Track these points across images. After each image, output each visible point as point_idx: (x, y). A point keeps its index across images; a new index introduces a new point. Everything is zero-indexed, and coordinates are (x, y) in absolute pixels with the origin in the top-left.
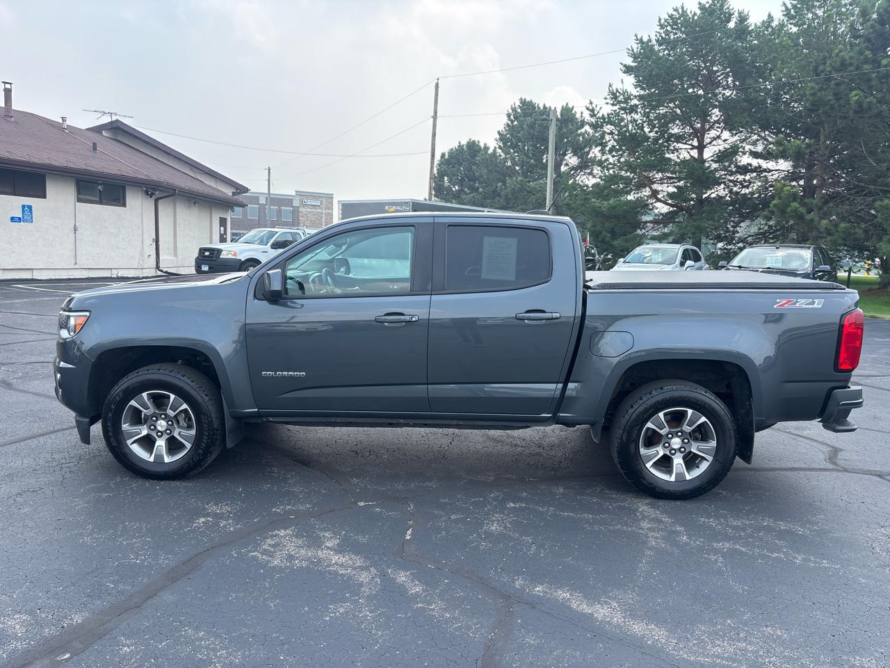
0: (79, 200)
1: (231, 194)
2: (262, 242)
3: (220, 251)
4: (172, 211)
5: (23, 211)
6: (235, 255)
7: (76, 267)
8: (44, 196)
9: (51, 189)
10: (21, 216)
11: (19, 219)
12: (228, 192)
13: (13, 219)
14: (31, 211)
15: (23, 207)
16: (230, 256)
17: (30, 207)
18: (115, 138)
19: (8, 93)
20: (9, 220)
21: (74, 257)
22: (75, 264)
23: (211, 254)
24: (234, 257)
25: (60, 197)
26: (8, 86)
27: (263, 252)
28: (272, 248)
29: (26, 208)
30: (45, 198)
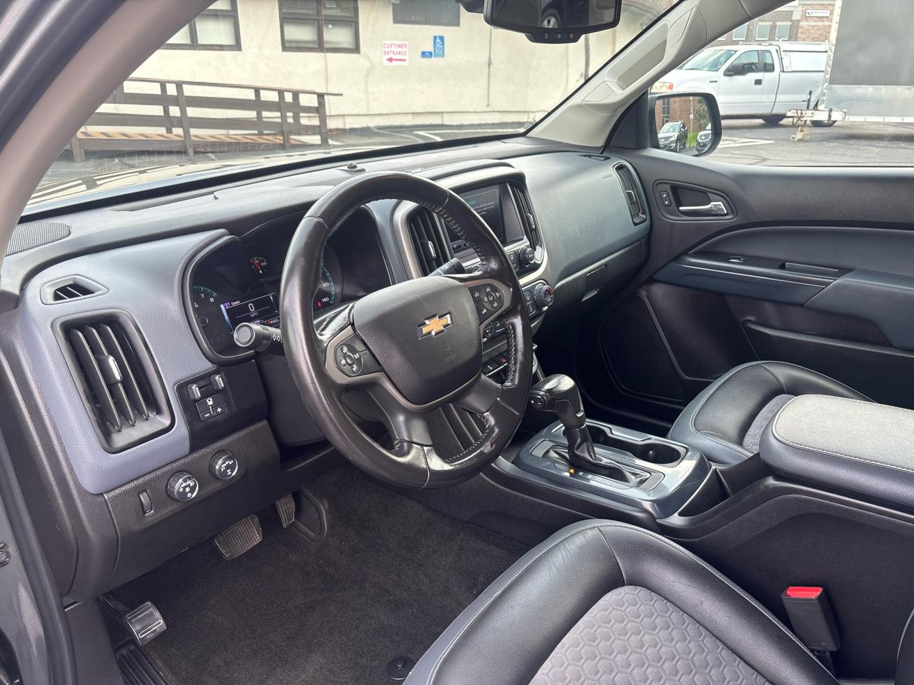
2: (715, 66)
5: (435, 44)
6: (671, 86)
7: (488, 109)
10: (432, 51)
11: (431, 53)
13: (424, 54)
14: (443, 44)
15: (435, 38)
16: (664, 89)
17: (442, 38)
20: (420, 55)
21: (486, 97)
22: (488, 105)
24: (670, 91)
25: (475, 23)
27: (711, 82)
28: (725, 75)
29: (438, 40)
30: (458, 25)
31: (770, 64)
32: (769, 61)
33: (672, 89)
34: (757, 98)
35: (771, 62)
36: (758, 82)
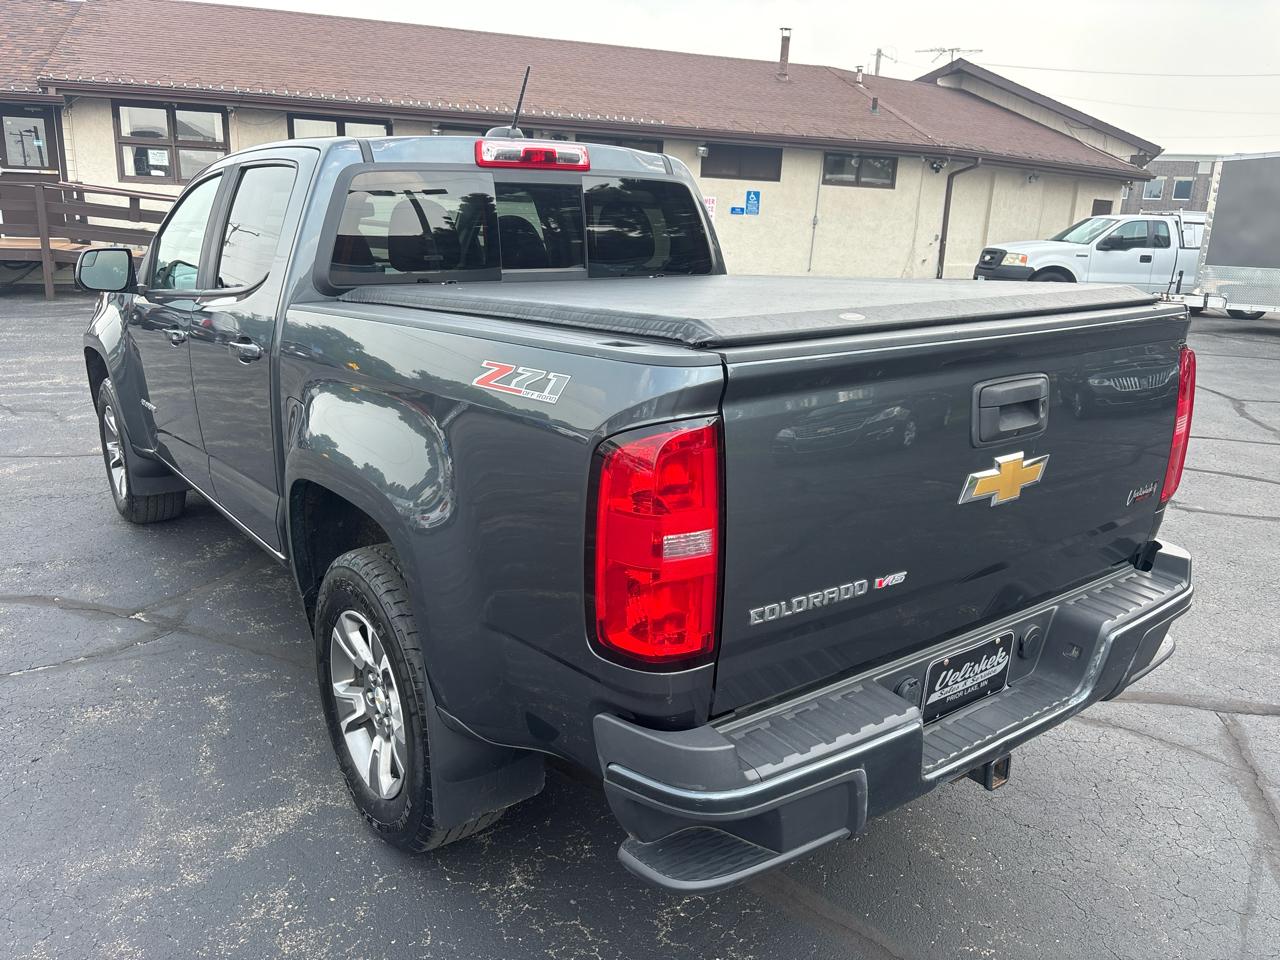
0: (825, 182)
1: (1128, 159)
3: (1003, 253)
4: (986, 192)
5: (748, 199)
6: (1024, 259)
7: (811, 274)
8: (777, 178)
9: (789, 168)
10: (745, 207)
11: (742, 210)
12: (1124, 155)
13: (733, 210)
14: (758, 200)
15: (749, 193)
16: (1018, 263)
17: (757, 194)
18: (957, 87)
19: (786, 41)
20: (729, 211)
21: (808, 261)
22: (811, 270)
23: (992, 258)
24: (1023, 264)
25: (800, 177)
26: (786, 33)
27: (1078, 256)
28: (1098, 249)
29: (752, 196)
30: (778, 180)
31: (1163, 238)
32: (1163, 233)
33: (1025, 262)
34: (1144, 278)
35: (1166, 235)
36: (1146, 259)
